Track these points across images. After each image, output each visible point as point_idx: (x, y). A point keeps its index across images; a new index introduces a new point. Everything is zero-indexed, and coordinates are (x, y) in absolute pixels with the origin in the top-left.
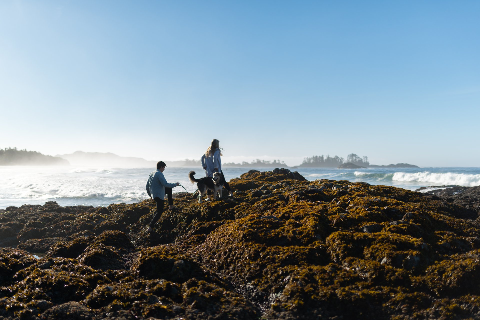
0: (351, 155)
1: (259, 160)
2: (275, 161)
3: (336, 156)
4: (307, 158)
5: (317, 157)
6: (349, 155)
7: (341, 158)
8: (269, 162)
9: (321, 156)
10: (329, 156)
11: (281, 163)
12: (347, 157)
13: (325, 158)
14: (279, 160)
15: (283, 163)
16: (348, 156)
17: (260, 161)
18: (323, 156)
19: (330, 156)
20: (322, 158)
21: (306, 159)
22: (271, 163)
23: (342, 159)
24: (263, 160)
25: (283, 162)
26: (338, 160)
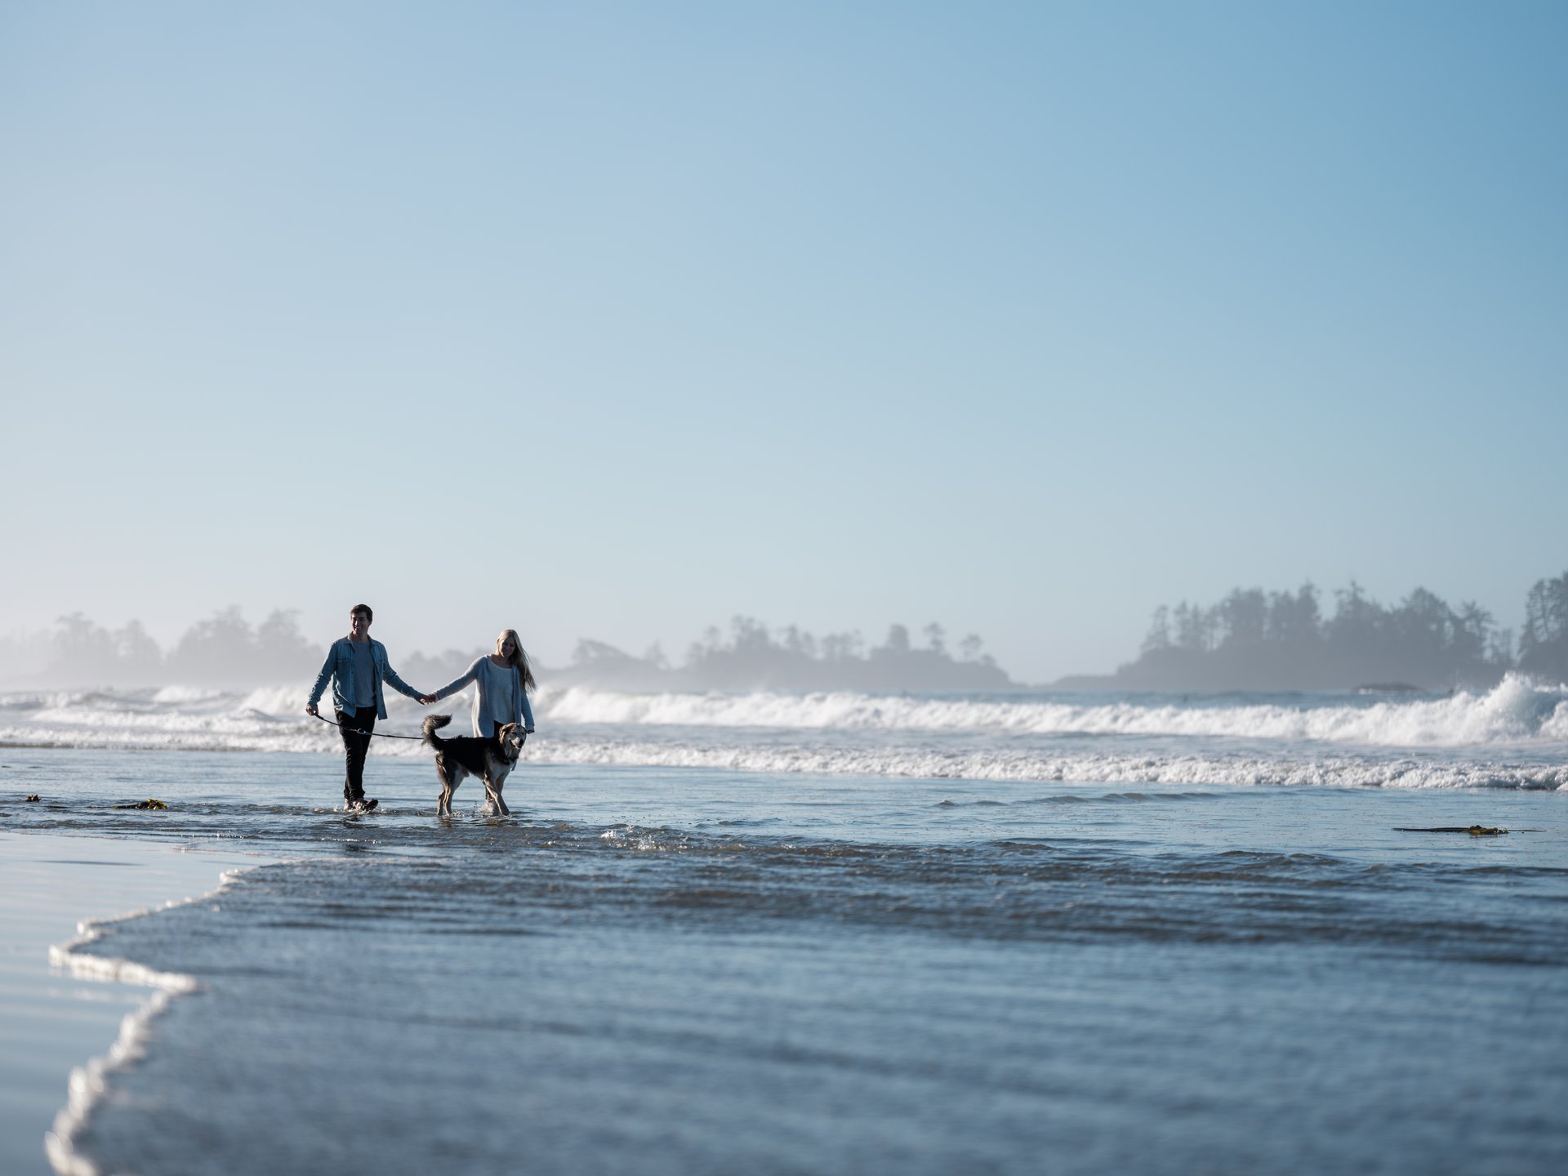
0: (1555, 582)
1: (756, 627)
2: (899, 634)
3: (1420, 593)
4: (1183, 608)
5: (1255, 597)
6: (1539, 586)
7: (1461, 615)
8: (844, 640)
9: (1295, 594)
10: (1357, 589)
11: (955, 651)
12: (1525, 598)
13: (1328, 610)
14: (934, 628)
15: (976, 656)
16: (1532, 596)
17: (762, 635)
18: (1314, 595)
19: (1367, 597)
20: (1307, 602)
21: (1171, 619)
22: (863, 652)
23: (1475, 615)
24: (793, 630)
25: (974, 640)
26: (1441, 629)
